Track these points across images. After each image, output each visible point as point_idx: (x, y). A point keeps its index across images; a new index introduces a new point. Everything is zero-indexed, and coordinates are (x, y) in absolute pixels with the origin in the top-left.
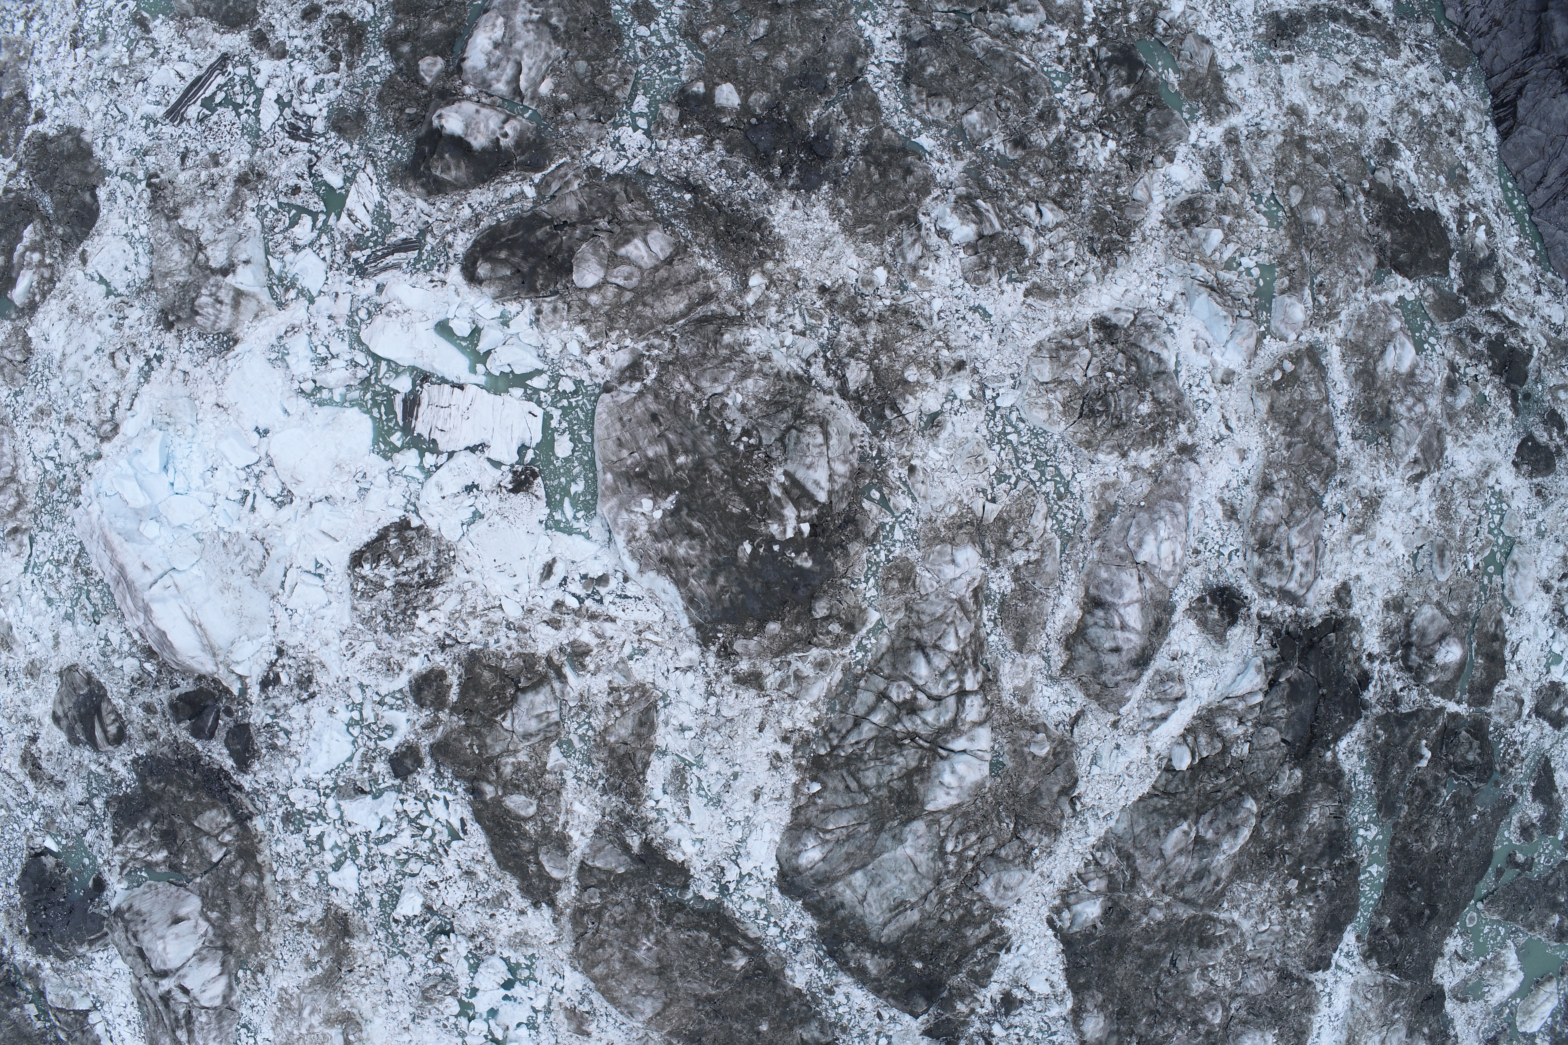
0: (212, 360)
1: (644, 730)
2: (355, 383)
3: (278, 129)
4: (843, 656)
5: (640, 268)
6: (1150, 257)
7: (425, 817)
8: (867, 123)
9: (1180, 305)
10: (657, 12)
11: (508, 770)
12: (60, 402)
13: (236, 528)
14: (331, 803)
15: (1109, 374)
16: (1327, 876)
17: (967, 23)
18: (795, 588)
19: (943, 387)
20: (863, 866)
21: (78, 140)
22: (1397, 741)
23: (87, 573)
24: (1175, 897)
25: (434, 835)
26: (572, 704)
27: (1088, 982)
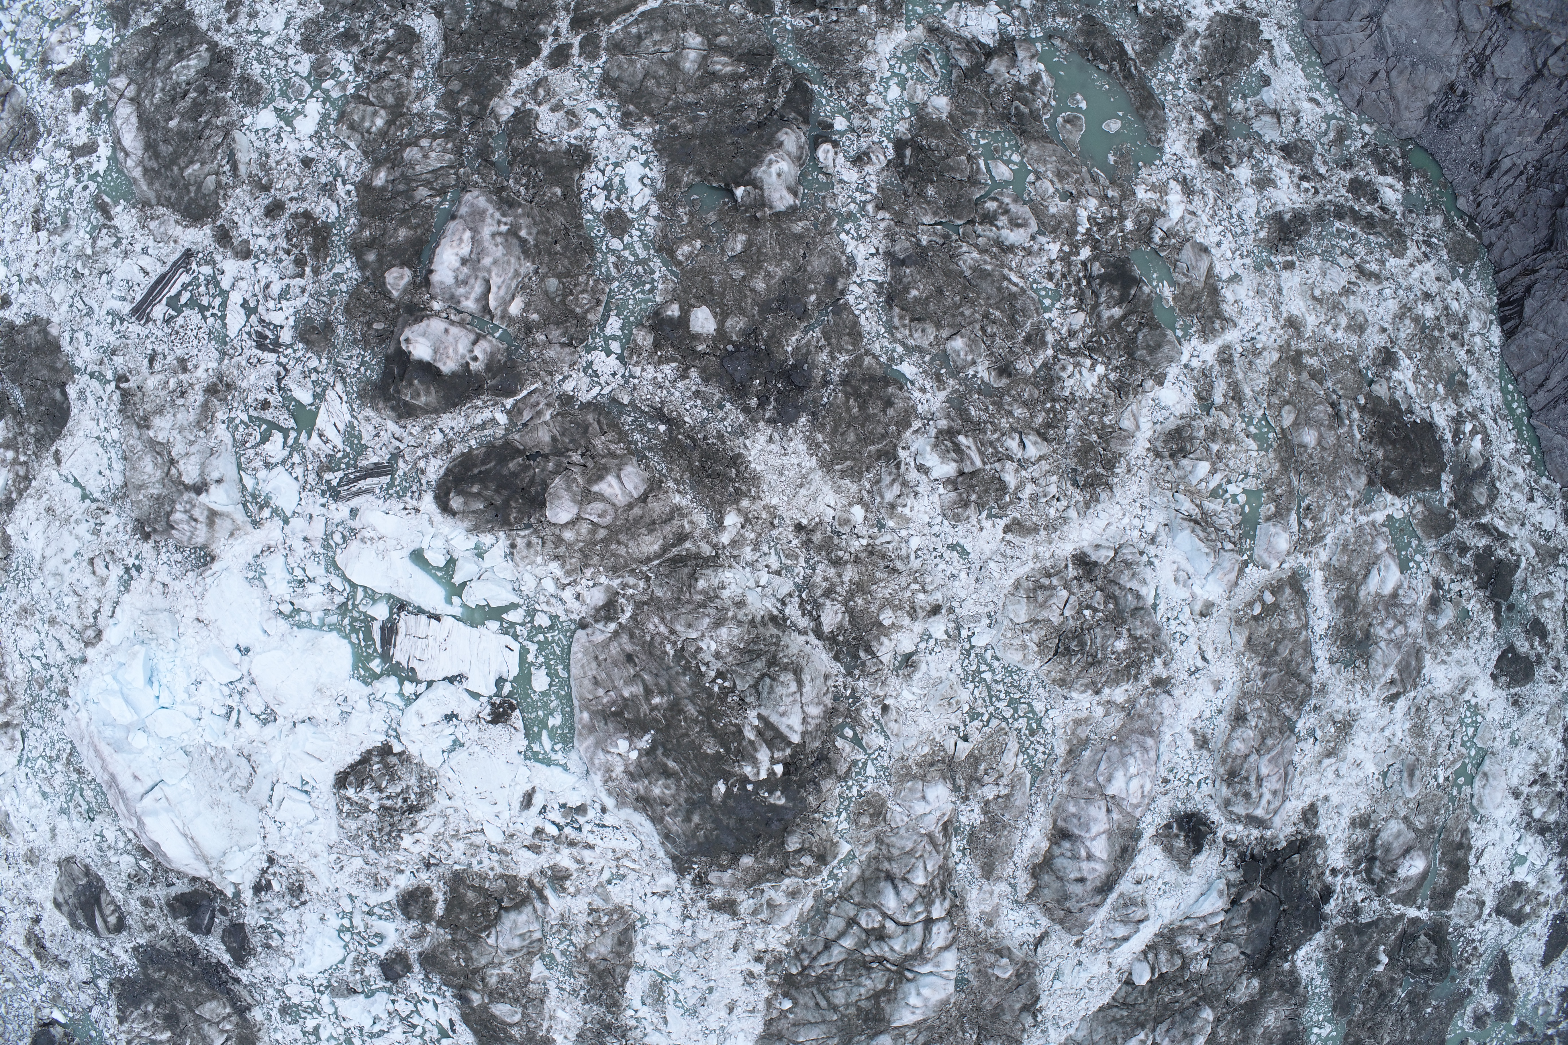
0: (190, 574)
1: (623, 949)
2: (332, 608)
3: (245, 337)
4: (815, 885)
5: (614, 505)
6: (1134, 488)
8: (847, 351)
9: (1163, 537)
10: (630, 222)
11: (493, 981)
12: (43, 603)
13: (221, 744)
14: (325, 999)
15: (1087, 612)
17: (955, 237)
18: (768, 822)
19: (918, 627)
21: (45, 332)
22: (1355, 949)
23: (79, 772)
25: (424, 1032)
26: (553, 922)
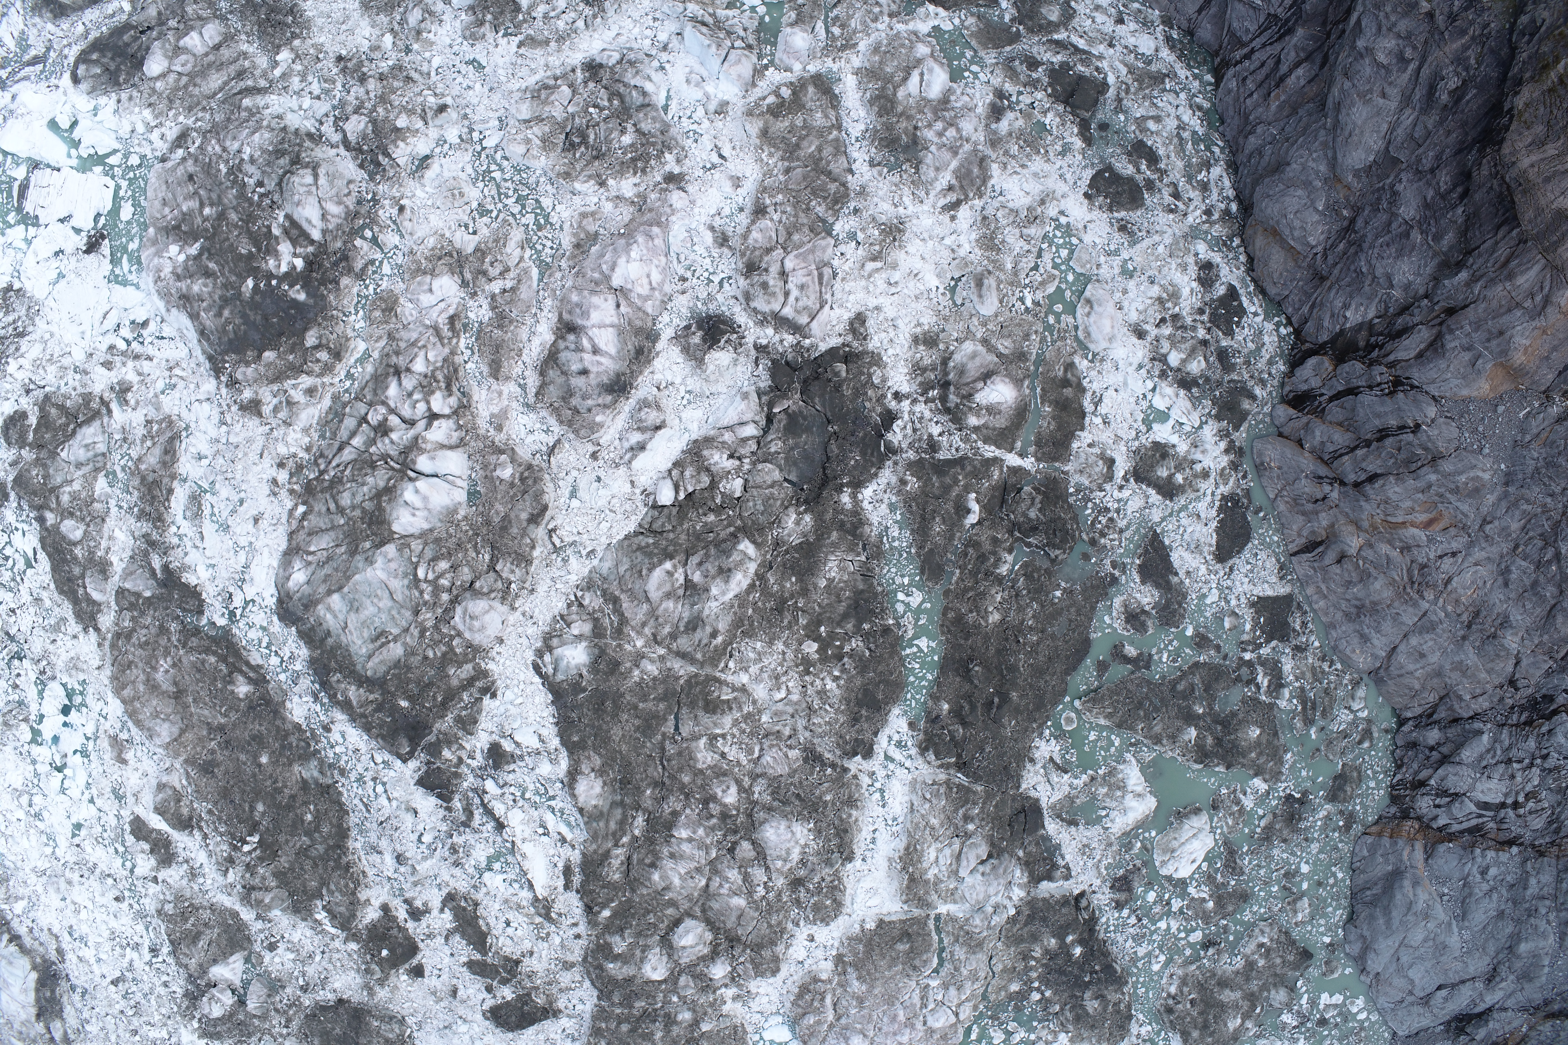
1: (168, 458)
4: (333, 385)
5: (194, 55)
7: (8, 547)
9: (674, 43)
11: (65, 498)
15: (591, 110)
16: (856, 643)
18: (291, 320)
19: (433, 133)
20: (338, 589)
22: (937, 492)
24: (669, 649)
25: (14, 564)
26: (117, 437)
27: (583, 740)
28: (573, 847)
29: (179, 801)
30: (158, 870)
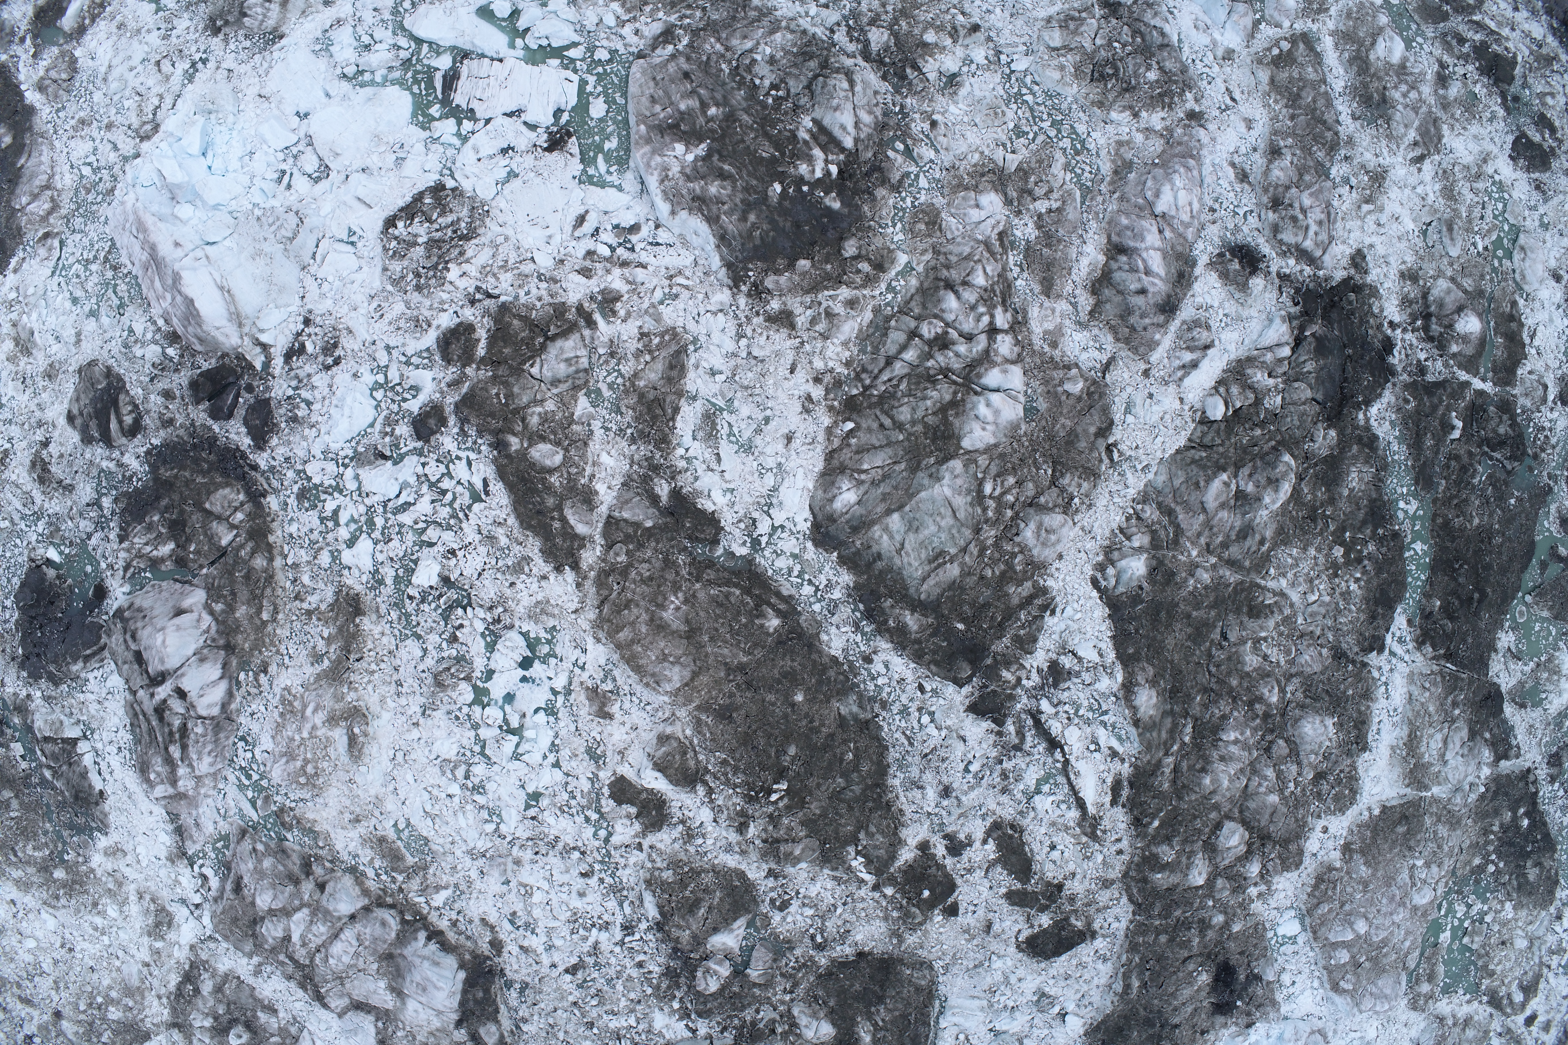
0: (257, 56)
1: (674, 373)
2: (397, 64)
4: (873, 297)
7: (446, 480)
11: (534, 421)
12: (102, 111)
13: (271, 203)
14: (349, 473)
15: (1116, 44)
16: (1371, 547)
18: (824, 230)
19: (960, 52)
20: (900, 508)
22: (1427, 410)
23: (115, 268)
24: (1220, 558)
25: (455, 498)
26: (601, 351)
27: (1137, 652)
28: (1123, 761)
29: (685, 753)
30: (644, 834)
